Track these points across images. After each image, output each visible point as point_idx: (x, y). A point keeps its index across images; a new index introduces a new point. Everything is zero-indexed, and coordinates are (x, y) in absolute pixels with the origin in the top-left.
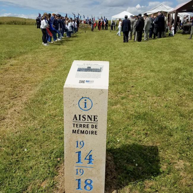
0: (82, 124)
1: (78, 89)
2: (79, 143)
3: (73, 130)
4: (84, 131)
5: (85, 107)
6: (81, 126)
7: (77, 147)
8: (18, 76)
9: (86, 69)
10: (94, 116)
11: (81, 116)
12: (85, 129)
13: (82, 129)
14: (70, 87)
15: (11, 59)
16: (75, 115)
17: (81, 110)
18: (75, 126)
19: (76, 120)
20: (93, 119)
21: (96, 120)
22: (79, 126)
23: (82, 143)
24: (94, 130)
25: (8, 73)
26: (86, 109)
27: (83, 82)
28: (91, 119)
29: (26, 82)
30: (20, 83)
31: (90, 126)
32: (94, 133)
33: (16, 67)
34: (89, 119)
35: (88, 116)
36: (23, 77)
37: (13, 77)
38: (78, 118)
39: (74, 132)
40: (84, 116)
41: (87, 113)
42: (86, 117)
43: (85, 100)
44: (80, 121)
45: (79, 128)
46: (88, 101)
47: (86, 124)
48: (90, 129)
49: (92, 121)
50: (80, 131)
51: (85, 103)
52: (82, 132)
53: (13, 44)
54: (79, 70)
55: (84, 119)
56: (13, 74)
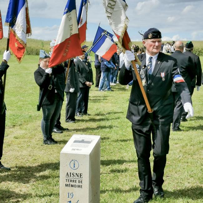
0: (72, 179)
1: (69, 154)
2: (70, 194)
3: (66, 184)
4: (73, 185)
5: (74, 167)
6: (71, 181)
7: (69, 197)
8: (25, 152)
9: (80, 141)
10: (80, 174)
11: (71, 174)
12: (74, 184)
13: (72, 183)
14: (64, 152)
15: (15, 127)
16: (67, 173)
17: (71, 169)
18: (67, 180)
19: (68, 176)
20: (79, 176)
21: (81, 177)
22: (70, 181)
23: (72, 194)
24: (80, 184)
25: (12, 149)
26: (74, 168)
27: (74, 150)
28: (78, 176)
29: (35, 161)
30: (27, 163)
31: (77, 181)
32: (80, 187)
33: (22, 140)
34: (77, 176)
35: (76, 174)
36: (32, 154)
37: (19, 154)
38: (69, 175)
39: (66, 185)
40: (73, 174)
41: (75, 172)
42: (75, 174)
43: (74, 162)
44: (70, 177)
45: (70, 183)
46: (76, 163)
47: (75, 180)
48: (77, 184)
49: (79, 178)
50: (70, 185)
51: (74, 164)
52: (72, 186)
53: (19, 101)
54: (75, 142)
55: (73, 176)
56: (18, 151)
